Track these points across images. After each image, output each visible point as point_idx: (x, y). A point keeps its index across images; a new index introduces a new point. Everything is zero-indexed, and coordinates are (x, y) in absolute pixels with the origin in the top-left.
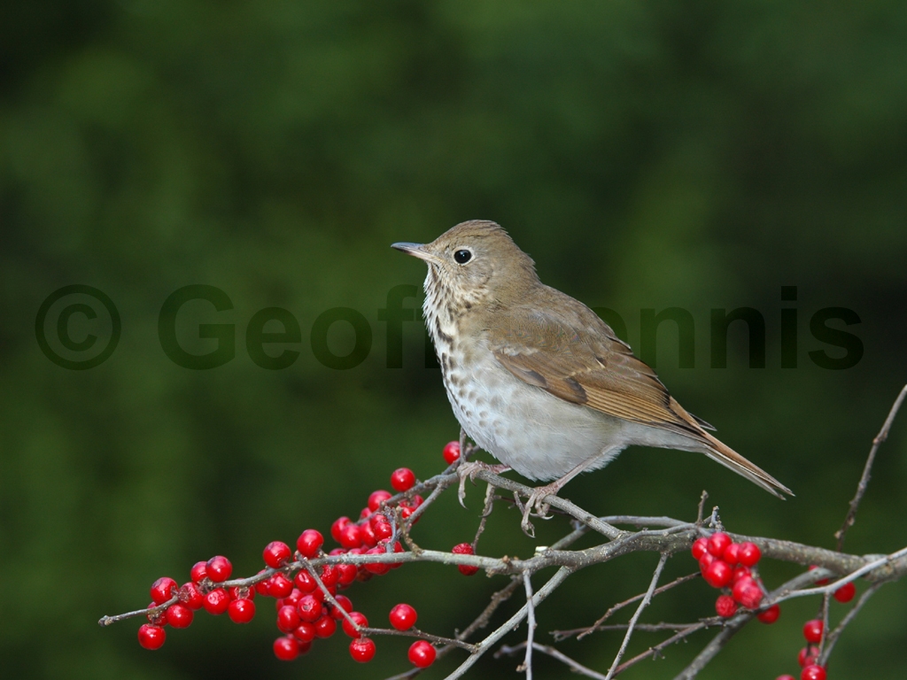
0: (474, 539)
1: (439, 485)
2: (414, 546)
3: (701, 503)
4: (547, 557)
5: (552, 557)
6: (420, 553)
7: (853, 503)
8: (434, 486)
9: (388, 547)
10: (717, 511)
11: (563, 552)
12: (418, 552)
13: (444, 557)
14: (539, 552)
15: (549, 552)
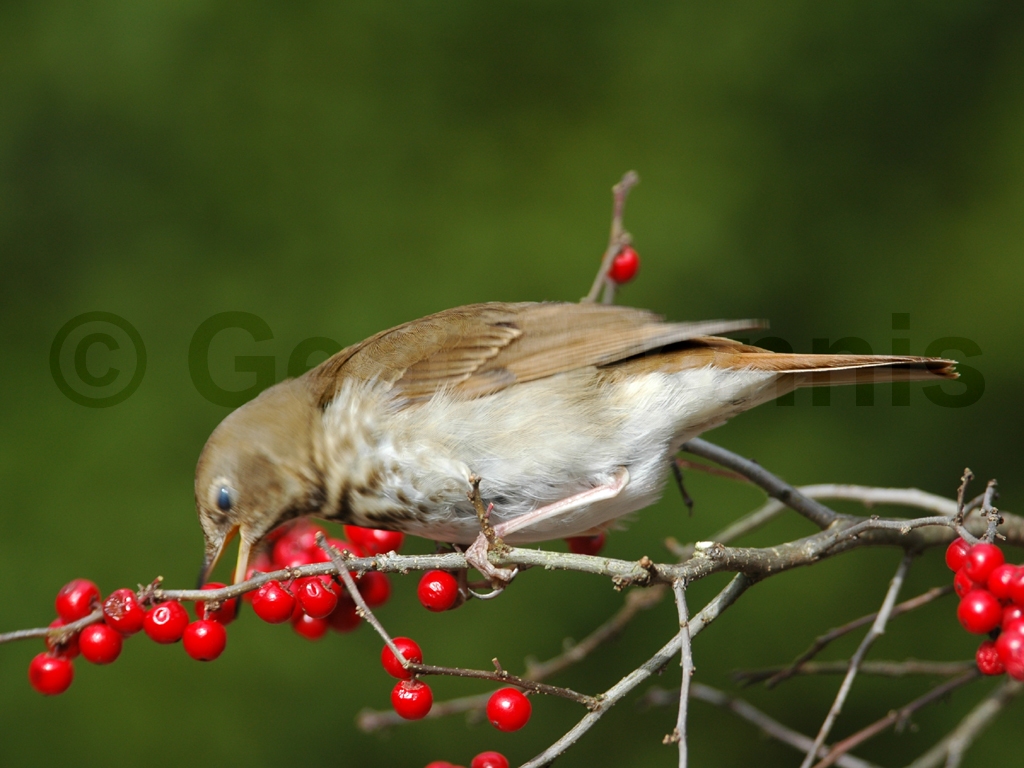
3: (962, 487)
5: (721, 558)
6: (507, 551)
10: (994, 487)
11: (741, 550)
12: (503, 549)
13: (546, 558)
14: (701, 551)
15: (717, 551)
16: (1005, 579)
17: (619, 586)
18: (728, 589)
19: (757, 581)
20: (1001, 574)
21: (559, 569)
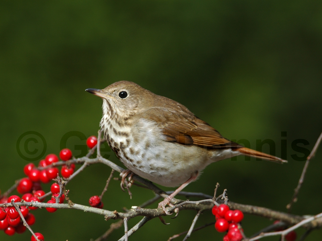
0: (101, 194)
1: (85, 164)
2: (70, 201)
3: (216, 189)
4: (137, 212)
5: (139, 212)
6: (73, 205)
7: (296, 190)
8: (82, 163)
9: (57, 199)
10: (226, 191)
11: (146, 209)
12: (72, 204)
13: (84, 208)
14: (133, 209)
15: (138, 209)
16: (230, 215)
17: (107, 219)
18: (141, 221)
19: (150, 219)
20: (229, 213)
21: (88, 212)
